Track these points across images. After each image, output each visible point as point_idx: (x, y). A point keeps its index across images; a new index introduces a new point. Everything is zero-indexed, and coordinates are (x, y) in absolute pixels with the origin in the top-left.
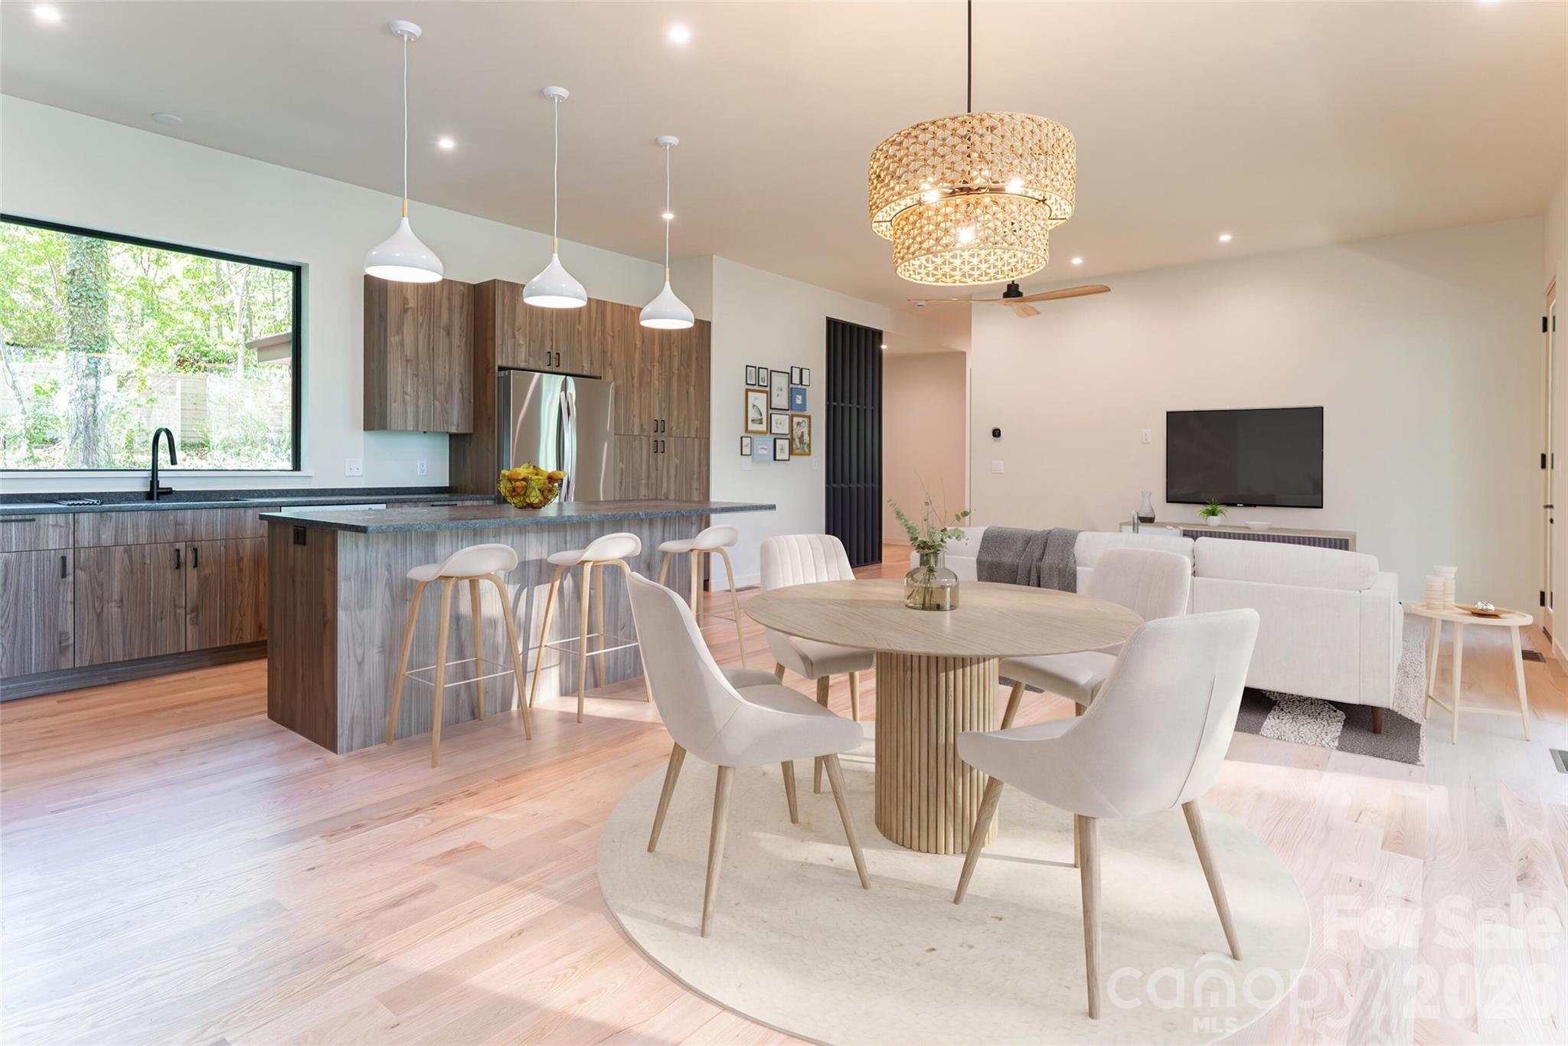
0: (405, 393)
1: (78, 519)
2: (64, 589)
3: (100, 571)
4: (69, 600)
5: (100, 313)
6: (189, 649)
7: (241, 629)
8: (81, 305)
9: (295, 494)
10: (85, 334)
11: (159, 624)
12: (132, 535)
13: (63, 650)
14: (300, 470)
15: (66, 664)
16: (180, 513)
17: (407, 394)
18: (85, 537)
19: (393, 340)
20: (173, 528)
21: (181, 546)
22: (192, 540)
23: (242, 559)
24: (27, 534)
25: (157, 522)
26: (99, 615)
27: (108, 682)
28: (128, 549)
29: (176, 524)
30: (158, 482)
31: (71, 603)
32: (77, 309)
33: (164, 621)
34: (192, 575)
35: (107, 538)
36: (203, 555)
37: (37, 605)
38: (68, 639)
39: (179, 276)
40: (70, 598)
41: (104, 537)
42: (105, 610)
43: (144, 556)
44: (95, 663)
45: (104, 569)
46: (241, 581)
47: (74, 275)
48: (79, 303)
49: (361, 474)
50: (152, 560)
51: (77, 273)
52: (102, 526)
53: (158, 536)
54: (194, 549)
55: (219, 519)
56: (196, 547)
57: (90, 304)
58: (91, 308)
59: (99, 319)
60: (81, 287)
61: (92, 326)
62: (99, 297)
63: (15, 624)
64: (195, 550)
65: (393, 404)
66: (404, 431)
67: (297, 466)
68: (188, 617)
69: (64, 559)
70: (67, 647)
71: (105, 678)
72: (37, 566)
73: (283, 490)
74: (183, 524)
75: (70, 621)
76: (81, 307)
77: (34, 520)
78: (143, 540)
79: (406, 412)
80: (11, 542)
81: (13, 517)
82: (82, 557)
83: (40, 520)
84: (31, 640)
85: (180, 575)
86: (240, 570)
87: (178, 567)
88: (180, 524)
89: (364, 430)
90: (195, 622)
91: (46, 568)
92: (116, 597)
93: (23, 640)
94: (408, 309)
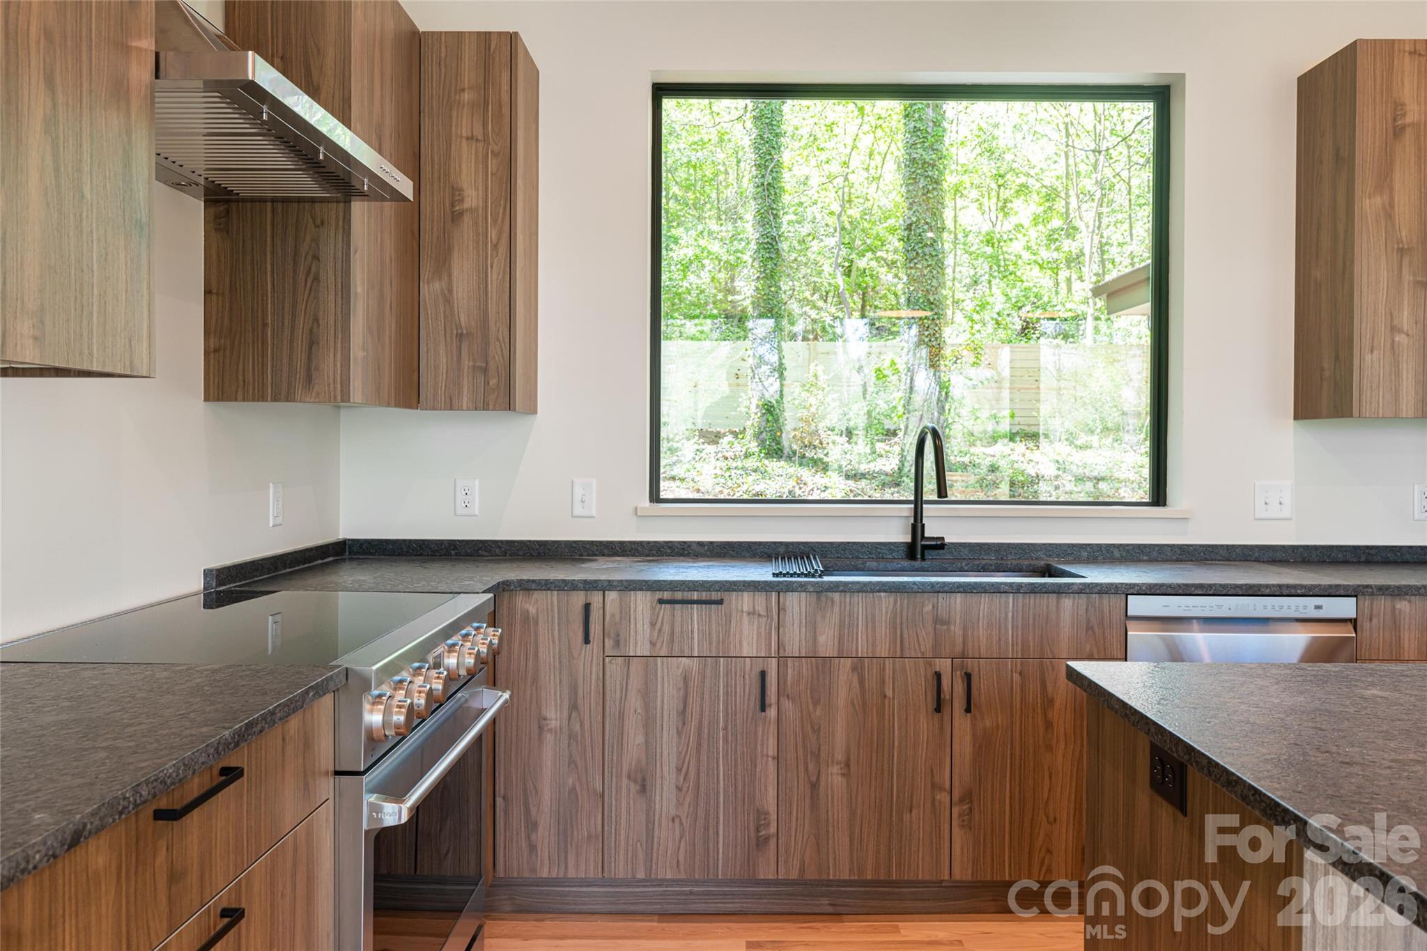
0: (1394, 329)
1: (784, 604)
2: (763, 731)
3: (816, 703)
4: (771, 753)
5: (935, 272)
6: (957, 875)
7: (1049, 851)
8: (917, 266)
9: (1155, 554)
10: (921, 300)
11: (906, 817)
12: (864, 637)
13: (761, 843)
14: (1164, 505)
15: (766, 871)
16: (943, 600)
17: (1400, 331)
18: (795, 641)
19: (1368, 205)
20: (930, 629)
21: (944, 665)
22: (964, 657)
23: (1052, 701)
24: (714, 627)
25: (905, 615)
26: (814, 786)
27: (830, 909)
28: (858, 666)
29: (937, 621)
30: (923, 526)
31: (774, 758)
32: (913, 271)
33: (914, 812)
34: (962, 725)
35: (827, 643)
36: (982, 686)
37: (726, 756)
38: (768, 825)
39: (1026, 223)
40: (772, 751)
41: (822, 639)
42: (823, 778)
43: (883, 682)
44: (807, 877)
45: (822, 700)
46: (1049, 748)
47: (910, 230)
48: (916, 264)
49: (1286, 514)
50: (896, 691)
51: (913, 228)
52: (819, 619)
53: (906, 644)
54: (966, 673)
55: (1010, 615)
56: (969, 671)
57: (925, 264)
58: (926, 268)
59: (934, 280)
60: (917, 243)
61: (927, 290)
62: (934, 253)
63: (697, 787)
64: (968, 676)
65: (1368, 357)
66: (1393, 418)
67: (1159, 496)
68: (956, 810)
69: (763, 675)
70: (767, 839)
71: (825, 901)
72: (727, 685)
73: (1133, 546)
74: (948, 623)
75: (772, 792)
76: (918, 268)
77: (720, 602)
78: (883, 649)
79: (1398, 374)
80: (693, 638)
81: (695, 596)
82: (789, 676)
83: (730, 602)
84: (718, 818)
85: (941, 728)
86: (1049, 725)
87: (938, 709)
88: (943, 623)
89: (1296, 418)
90: (967, 826)
91: (738, 690)
92: (839, 756)
93: (707, 811)
94: (1403, 128)
